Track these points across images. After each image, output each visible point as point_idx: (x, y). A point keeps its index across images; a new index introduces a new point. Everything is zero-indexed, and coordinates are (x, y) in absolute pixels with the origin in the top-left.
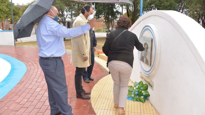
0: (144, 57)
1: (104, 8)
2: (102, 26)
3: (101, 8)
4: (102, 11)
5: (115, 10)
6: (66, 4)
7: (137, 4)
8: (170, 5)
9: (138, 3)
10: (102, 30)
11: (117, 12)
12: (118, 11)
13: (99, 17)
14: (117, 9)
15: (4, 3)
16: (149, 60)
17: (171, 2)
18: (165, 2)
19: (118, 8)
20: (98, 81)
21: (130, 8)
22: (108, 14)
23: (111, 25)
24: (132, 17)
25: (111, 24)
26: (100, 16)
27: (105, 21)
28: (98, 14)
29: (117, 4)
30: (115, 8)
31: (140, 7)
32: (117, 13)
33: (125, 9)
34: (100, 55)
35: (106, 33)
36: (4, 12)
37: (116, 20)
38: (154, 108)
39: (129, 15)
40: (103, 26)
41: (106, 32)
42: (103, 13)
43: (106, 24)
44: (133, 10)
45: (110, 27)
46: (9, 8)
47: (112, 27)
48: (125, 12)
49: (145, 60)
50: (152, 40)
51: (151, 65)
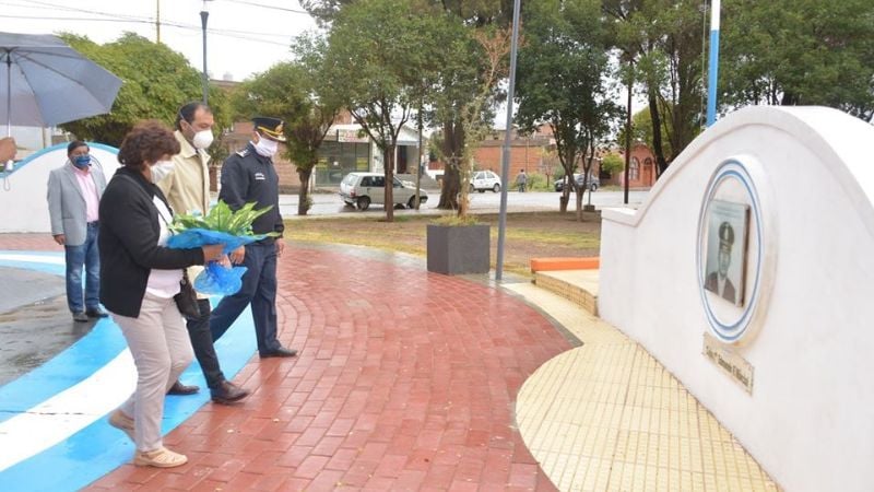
0: (719, 276)
1: (554, 91)
2: (541, 164)
3: (540, 91)
4: (546, 102)
5: (598, 99)
6: (402, 75)
7: (695, 74)
8: (840, 77)
9: (697, 71)
10: (541, 180)
11: (609, 107)
12: (612, 104)
13: (531, 128)
14: (607, 97)
15: (168, 71)
16: (737, 284)
17: (844, 64)
18: (817, 67)
19: (615, 90)
20: (539, 366)
21: (662, 91)
22: (569, 115)
23: (580, 160)
24: (674, 127)
25: (583, 157)
26: (536, 123)
27: (558, 143)
28: (526, 115)
29: (607, 76)
30: (601, 92)
31: (706, 87)
32: (606, 110)
33: (642, 96)
34: (542, 275)
35: (561, 194)
36: (169, 106)
37: (603, 140)
38: (755, 461)
39: (661, 118)
40: (544, 163)
41: (558, 190)
42: (549, 112)
43: (560, 155)
44: (677, 97)
45: (576, 167)
46: (187, 93)
47: (586, 170)
48: (640, 105)
49: (721, 284)
50: (748, 212)
51: (743, 301)
